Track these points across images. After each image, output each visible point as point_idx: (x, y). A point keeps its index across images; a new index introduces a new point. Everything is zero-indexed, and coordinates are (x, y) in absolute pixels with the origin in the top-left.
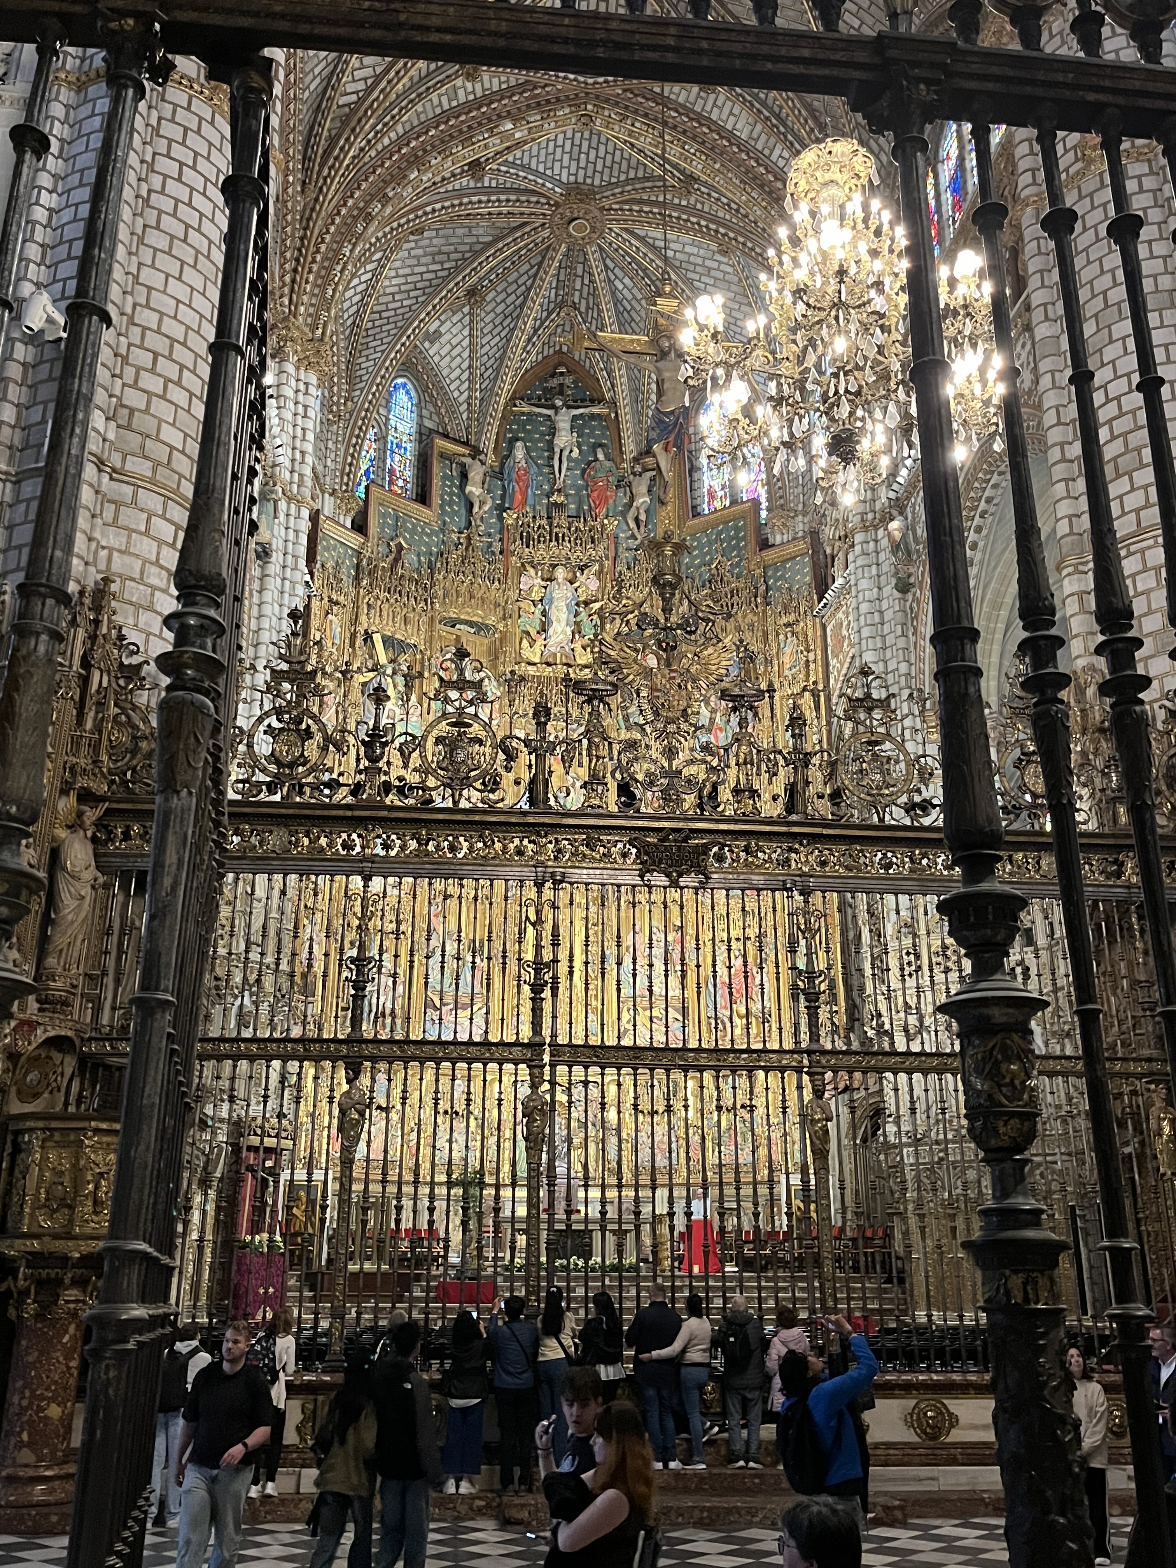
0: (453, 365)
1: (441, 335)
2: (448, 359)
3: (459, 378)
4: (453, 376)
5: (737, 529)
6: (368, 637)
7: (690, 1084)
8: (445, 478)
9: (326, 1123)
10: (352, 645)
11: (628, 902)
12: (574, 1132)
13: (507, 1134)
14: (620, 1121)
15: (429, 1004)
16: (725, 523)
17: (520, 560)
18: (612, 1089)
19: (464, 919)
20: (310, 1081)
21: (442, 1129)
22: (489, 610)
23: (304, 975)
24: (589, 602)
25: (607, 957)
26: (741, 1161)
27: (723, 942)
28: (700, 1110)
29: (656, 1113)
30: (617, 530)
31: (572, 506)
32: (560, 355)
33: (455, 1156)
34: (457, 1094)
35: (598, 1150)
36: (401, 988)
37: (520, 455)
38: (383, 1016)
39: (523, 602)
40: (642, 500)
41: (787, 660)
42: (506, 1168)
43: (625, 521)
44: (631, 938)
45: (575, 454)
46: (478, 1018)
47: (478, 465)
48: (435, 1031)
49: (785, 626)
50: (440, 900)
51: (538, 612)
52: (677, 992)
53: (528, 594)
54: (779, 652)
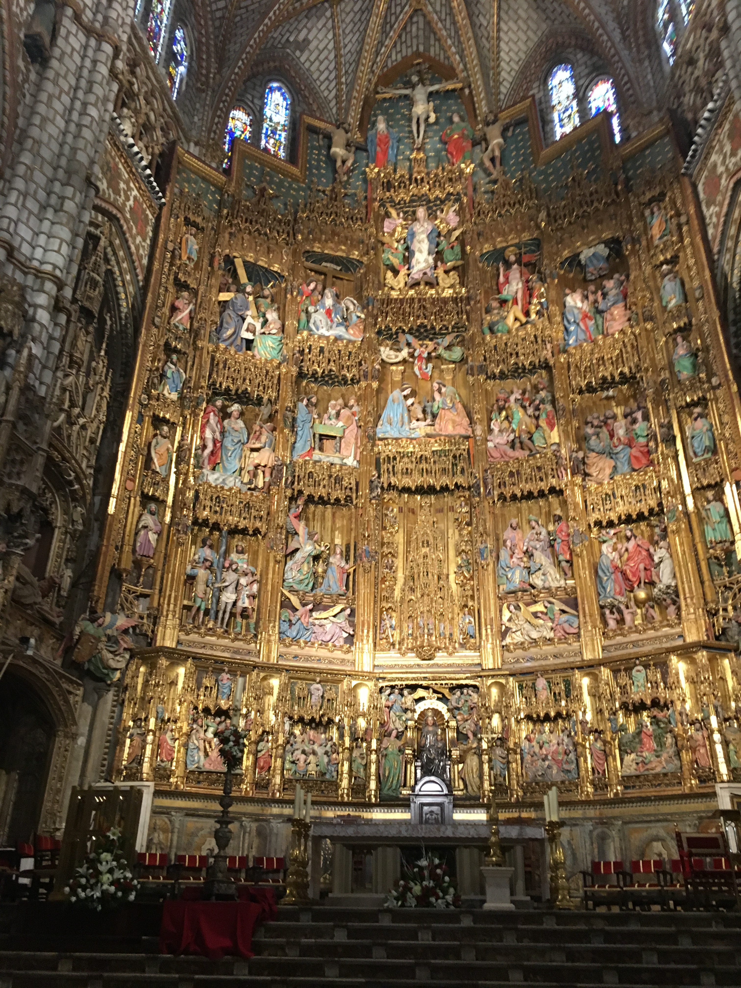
0: (322, 68)
1: (309, 42)
2: (317, 63)
3: (327, 79)
4: (322, 78)
5: (591, 143)
6: (229, 261)
7: (585, 682)
8: (313, 148)
9: (152, 726)
10: (211, 264)
11: (502, 497)
12: (453, 743)
13: (374, 745)
14: (506, 729)
15: (286, 604)
16: (579, 141)
17: (383, 205)
18: (495, 692)
19: (329, 524)
20: (140, 680)
21: (299, 740)
22: (353, 246)
23: (137, 564)
24: (450, 232)
25: (481, 553)
26: (658, 770)
27: (611, 524)
28: (600, 712)
29: (547, 718)
30: (474, 173)
31: (432, 165)
32: (417, 54)
33: (312, 769)
34: (315, 699)
35: (481, 763)
36: (255, 587)
37: (381, 126)
38: (233, 615)
39: (386, 239)
40: (496, 141)
41: (656, 232)
42: (373, 785)
43: (481, 164)
44: (508, 534)
45: (432, 119)
46: (341, 620)
47: (341, 131)
48: (293, 632)
49: (651, 201)
50: (300, 502)
51: (400, 248)
52: (562, 583)
53: (392, 235)
54: (647, 228)
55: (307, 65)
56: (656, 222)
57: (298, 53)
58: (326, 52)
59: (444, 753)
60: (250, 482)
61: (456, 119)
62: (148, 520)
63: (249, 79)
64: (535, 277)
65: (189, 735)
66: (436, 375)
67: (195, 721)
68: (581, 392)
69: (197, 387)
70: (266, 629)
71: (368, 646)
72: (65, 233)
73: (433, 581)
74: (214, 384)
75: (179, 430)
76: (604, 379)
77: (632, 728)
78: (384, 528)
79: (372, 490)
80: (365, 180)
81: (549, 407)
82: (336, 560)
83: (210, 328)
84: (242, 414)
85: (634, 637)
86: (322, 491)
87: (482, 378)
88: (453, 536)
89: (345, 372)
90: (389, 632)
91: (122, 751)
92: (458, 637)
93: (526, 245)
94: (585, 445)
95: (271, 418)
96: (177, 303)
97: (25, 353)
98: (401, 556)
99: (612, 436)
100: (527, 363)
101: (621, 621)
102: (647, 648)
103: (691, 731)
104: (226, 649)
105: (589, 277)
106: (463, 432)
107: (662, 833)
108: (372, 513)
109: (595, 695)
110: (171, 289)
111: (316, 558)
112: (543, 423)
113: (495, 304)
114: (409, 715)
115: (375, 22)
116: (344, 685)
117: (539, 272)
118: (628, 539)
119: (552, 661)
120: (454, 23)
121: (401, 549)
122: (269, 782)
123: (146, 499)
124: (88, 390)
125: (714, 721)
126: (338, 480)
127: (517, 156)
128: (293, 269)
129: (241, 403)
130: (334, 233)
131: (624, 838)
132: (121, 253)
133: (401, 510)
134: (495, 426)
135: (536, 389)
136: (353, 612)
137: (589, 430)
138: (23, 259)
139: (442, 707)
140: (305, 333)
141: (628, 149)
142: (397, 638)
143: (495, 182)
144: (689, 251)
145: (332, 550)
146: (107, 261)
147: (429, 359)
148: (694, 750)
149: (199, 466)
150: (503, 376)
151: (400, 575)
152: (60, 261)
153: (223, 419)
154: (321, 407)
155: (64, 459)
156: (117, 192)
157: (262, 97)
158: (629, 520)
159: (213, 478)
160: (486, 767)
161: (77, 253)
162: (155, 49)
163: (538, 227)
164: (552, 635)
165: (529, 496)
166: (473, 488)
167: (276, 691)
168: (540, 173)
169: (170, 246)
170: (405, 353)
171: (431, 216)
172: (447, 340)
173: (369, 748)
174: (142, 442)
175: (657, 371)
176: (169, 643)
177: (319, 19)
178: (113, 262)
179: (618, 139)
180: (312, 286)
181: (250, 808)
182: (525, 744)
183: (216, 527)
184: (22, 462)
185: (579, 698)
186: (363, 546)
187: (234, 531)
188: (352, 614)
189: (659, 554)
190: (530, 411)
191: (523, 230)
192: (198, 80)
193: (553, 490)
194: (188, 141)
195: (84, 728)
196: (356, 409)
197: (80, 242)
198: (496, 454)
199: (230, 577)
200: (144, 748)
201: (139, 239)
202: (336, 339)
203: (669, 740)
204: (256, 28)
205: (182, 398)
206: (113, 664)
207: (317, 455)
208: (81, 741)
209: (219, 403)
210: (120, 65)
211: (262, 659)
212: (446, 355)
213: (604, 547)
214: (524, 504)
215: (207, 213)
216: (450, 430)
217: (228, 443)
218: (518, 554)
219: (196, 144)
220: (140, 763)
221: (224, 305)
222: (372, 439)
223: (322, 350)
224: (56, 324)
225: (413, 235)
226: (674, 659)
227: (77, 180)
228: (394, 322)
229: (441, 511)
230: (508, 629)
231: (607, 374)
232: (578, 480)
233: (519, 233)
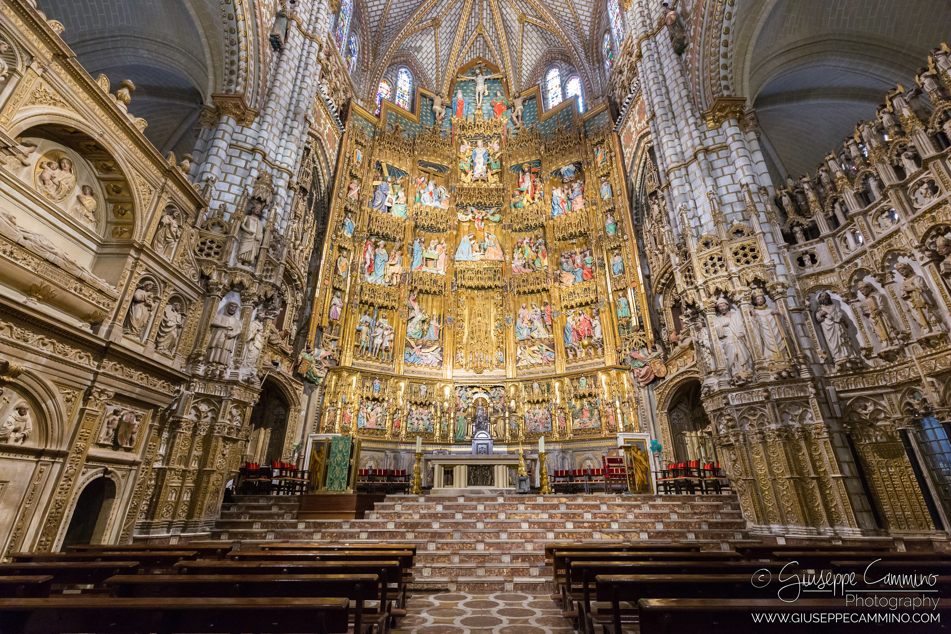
0: (429, 62)
1: (422, 48)
2: (426, 60)
3: (431, 68)
4: (429, 68)
5: (568, 111)
6: (379, 164)
7: (557, 384)
8: (424, 105)
9: (340, 406)
10: (369, 165)
11: (519, 293)
12: (491, 414)
13: (452, 415)
14: (517, 407)
15: (408, 345)
16: (562, 110)
17: (460, 138)
18: (513, 389)
19: (430, 304)
20: (333, 383)
21: (414, 412)
22: (444, 159)
23: (331, 324)
24: (494, 154)
25: (507, 320)
26: (591, 426)
27: (572, 307)
28: (564, 399)
29: (538, 402)
30: (507, 124)
31: (486, 118)
32: (479, 58)
33: (421, 427)
34: (423, 393)
35: (505, 424)
36: (392, 336)
37: (460, 95)
38: (380, 350)
39: (461, 156)
40: (519, 107)
41: (599, 159)
42: (451, 435)
43: (512, 119)
44: (521, 311)
45: (486, 94)
46: (436, 353)
47: (439, 97)
48: (411, 359)
49: (597, 144)
50: (416, 293)
51: (469, 161)
52: (547, 336)
53: (464, 154)
54: (595, 157)
55: (421, 60)
56: (599, 155)
57: (416, 53)
58: (431, 54)
59: (487, 419)
60: (390, 282)
61: (499, 94)
62: (336, 300)
63: (390, 66)
64: (538, 180)
65: (358, 411)
66: (486, 228)
67: (361, 403)
68: (559, 240)
69: (362, 231)
70: (398, 357)
71: (450, 366)
72: (294, 147)
73: (483, 335)
74: (371, 230)
75: (352, 253)
76: (571, 234)
77: (578, 407)
78: (458, 307)
79: (452, 287)
80: (451, 124)
81: (543, 247)
82: (434, 323)
83: (368, 200)
84: (385, 246)
85: (581, 363)
86: (427, 288)
87: (510, 231)
88: (493, 312)
89: (439, 225)
90: (460, 359)
91: (324, 418)
92: (495, 362)
93: (534, 163)
94: (560, 267)
95: (400, 248)
96: (352, 186)
97: (273, 211)
98: (466, 321)
99: (574, 263)
100: (533, 224)
101: (575, 355)
102: (587, 369)
103: (607, 408)
104: (377, 367)
105: (565, 181)
106: (500, 259)
107: (591, 456)
108: (452, 299)
109: (562, 391)
110: (348, 178)
111: (423, 322)
112: (540, 255)
113: (517, 193)
114: (470, 400)
115: (458, 39)
116: (438, 386)
117: (540, 177)
118: (580, 315)
119: (541, 374)
120: (499, 43)
121: (467, 318)
122: (399, 433)
123: (335, 289)
124: (304, 231)
125: (618, 404)
126: (435, 282)
127: (530, 116)
128: (412, 170)
129: (385, 240)
130: (435, 152)
131: (573, 459)
132: (322, 158)
133: (467, 298)
134: (516, 256)
135: (537, 238)
136: (442, 349)
137: (563, 260)
138: (271, 161)
139: (486, 397)
140: (419, 204)
141: (587, 116)
142: (464, 362)
143: (518, 129)
144: (615, 170)
145: (431, 317)
146: (314, 162)
147: (483, 220)
148: (607, 417)
149: (363, 273)
150: (520, 230)
151: (466, 331)
152: (291, 163)
153: (375, 248)
154: (426, 244)
155: (292, 268)
156: (320, 125)
157: (397, 76)
158: (581, 305)
159: (370, 279)
160: (507, 426)
161: (300, 158)
162: (339, 46)
163: (540, 154)
164: (541, 362)
165: (532, 292)
166: (504, 287)
167: (403, 389)
168: (542, 125)
169: (348, 155)
170: (470, 217)
171: (485, 144)
172: (493, 210)
173: (449, 417)
174: (333, 259)
175: (597, 231)
176: (348, 364)
177: (427, 35)
178: (317, 163)
179: (581, 110)
180: (422, 179)
181: (390, 446)
182: (527, 415)
183: (372, 305)
184: (272, 270)
185: (554, 393)
186: (448, 316)
187: (381, 307)
188: (442, 350)
189: (595, 322)
190: (534, 249)
191: (533, 155)
192: (362, 65)
193: (544, 290)
194: (357, 98)
195: (304, 406)
196: (445, 245)
197: (301, 152)
198: (516, 271)
199: (379, 331)
200: (335, 417)
201: (331, 151)
202: (435, 208)
203: (596, 412)
204: (394, 39)
205: (354, 237)
206: (319, 375)
207: (424, 269)
208: (303, 413)
209: (373, 240)
210: (322, 55)
211: (396, 373)
212: (491, 218)
213: (568, 318)
214: (529, 296)
215: (367, 138)
216: (493, 257)
217: (378, 261)
218: (526, 321)
219: (362, 100)
220: (334, 424)
221: (376, 188)
222: (453, 261)
223: (427, 214)
224: (288, 196)
225: (475, 154)
226: (600, 373)
227: (300, 118)
228: (465, 200)
229: (487, 298)
230: (520, 358)
231: (573, 232)
232: (557, 284)
233: (530, 156)
